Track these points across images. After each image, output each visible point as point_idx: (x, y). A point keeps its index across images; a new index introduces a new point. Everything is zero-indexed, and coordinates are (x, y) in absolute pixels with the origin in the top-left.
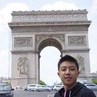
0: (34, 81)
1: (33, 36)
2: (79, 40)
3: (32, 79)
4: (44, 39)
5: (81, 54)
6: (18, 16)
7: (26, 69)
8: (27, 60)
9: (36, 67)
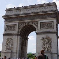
0: (15, 54)
1: (17, 24)
2: (49, 25)
3: (14, 53)
4: (24, 25)
5: (49, 35)
6: (9, 11)
7: (11, 46)
8: (12, 40)
9: (17, 45)
